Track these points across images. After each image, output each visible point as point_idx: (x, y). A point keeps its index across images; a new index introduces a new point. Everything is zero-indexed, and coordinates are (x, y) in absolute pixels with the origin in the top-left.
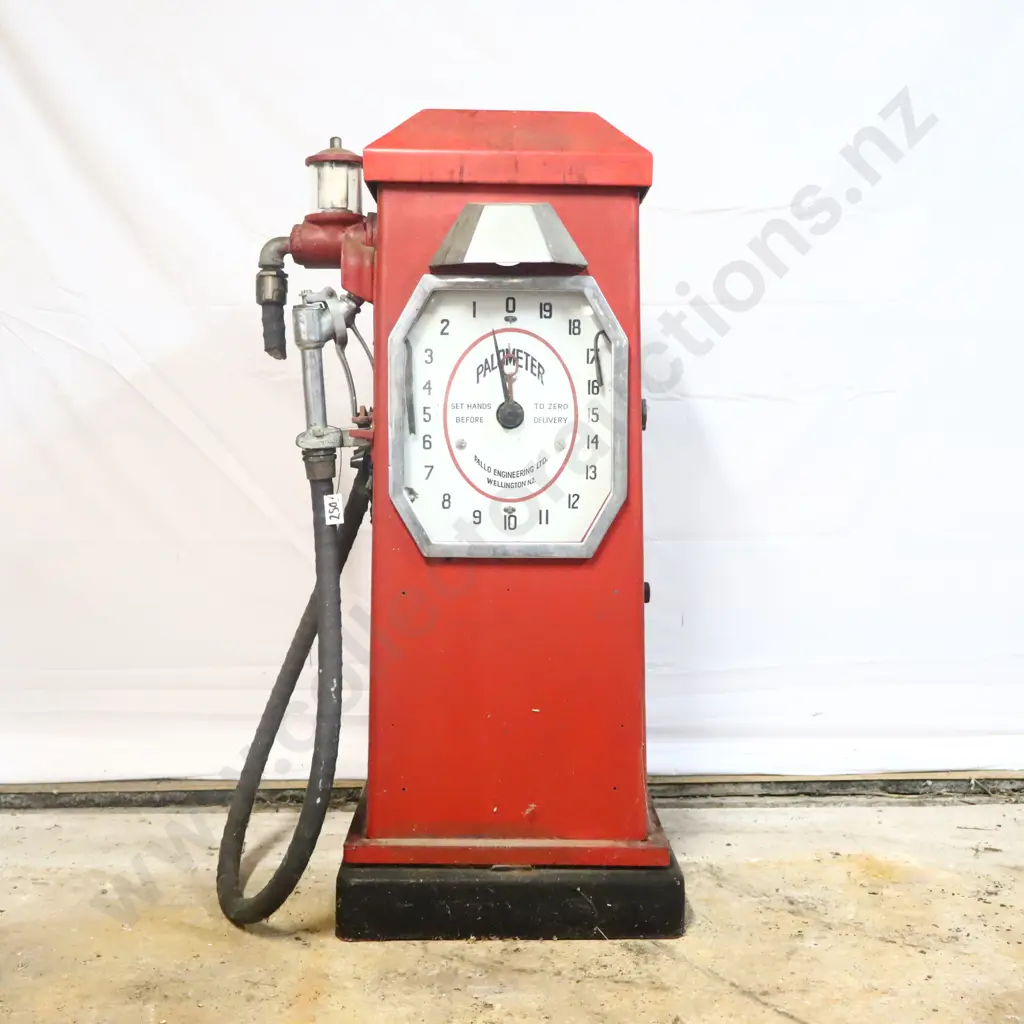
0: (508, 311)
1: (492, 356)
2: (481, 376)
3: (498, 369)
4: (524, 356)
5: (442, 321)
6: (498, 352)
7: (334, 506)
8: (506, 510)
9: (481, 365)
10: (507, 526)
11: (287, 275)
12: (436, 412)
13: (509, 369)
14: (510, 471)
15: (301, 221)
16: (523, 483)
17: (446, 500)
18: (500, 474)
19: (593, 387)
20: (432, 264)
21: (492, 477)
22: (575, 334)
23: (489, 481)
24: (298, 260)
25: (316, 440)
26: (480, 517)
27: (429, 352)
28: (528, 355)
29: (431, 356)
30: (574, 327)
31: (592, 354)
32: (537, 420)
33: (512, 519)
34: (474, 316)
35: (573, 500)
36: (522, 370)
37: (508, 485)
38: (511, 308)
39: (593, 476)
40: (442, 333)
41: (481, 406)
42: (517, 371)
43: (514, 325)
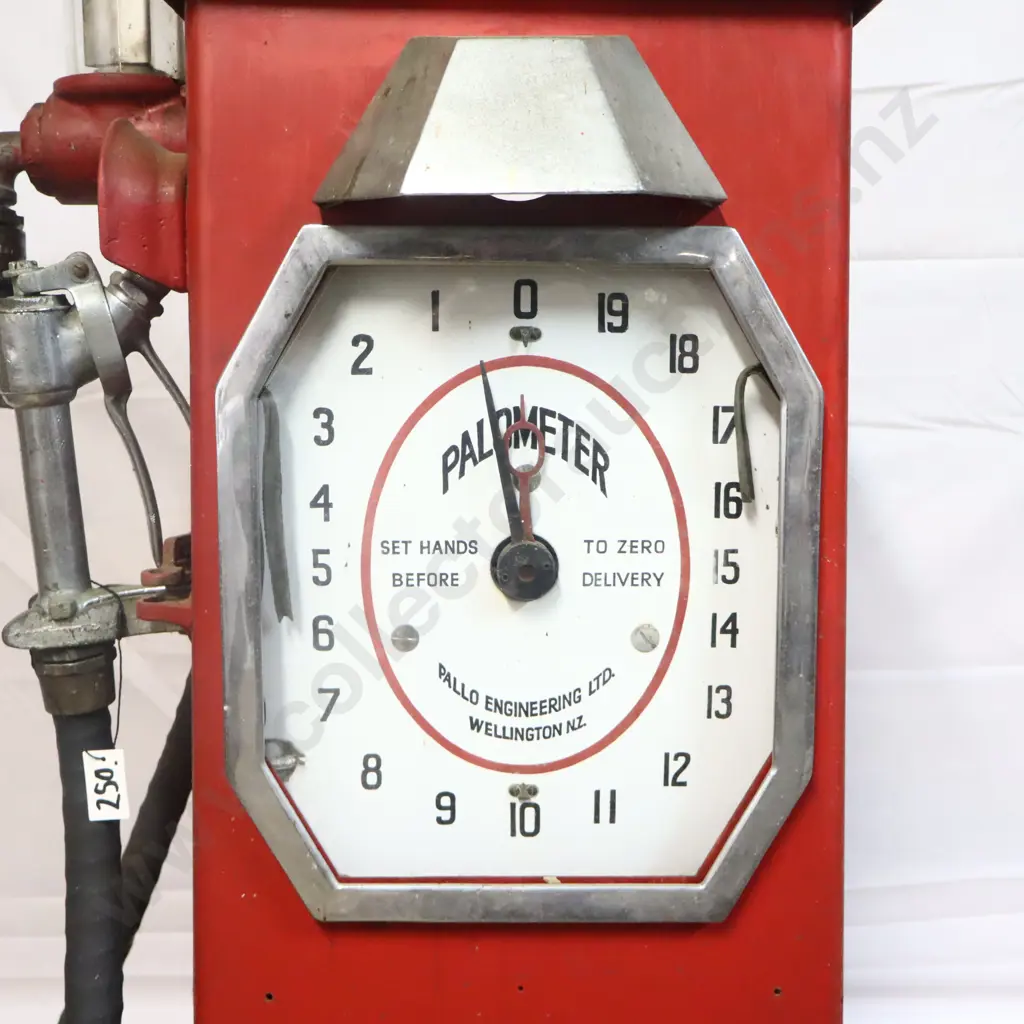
0: (519, 314)
1: (480, 425)
2: (454, 473)
3: (493, 459)
4: (556, 424)
5: (356, 341)
6: (494, 416)
7: (106, 777)
8: (513, 792)
9: (454, 448)
10: (517, 827)
11: (21, 220)
12: (345, 563)
13: (522, 456)
14: (524, 699)
15: (44, 93)
16: (557, 730)
17: (372, 770)
18: (499, 707)
19: (728, 499)
20: (321, 198)
21: (480, 713)
22: (684, 370)
23: (475, 725)
24: (44, 185)
25: (53, 628)
26: (452, 808)
27: (324, 418)
28: (567, 422)
29: (328, 426)
30: (684, 354)
31: (725, 419)
32: (592, 579)
33: (530, 812)
34: (435, 328)
35: (674, 767)
36: (554, 461)
37: (519, 734)
38: (526, 308)
39: (723, 711)
40: (356, 370)
41: (451, 548)
42: (541, 461)
43: (536, 349)
